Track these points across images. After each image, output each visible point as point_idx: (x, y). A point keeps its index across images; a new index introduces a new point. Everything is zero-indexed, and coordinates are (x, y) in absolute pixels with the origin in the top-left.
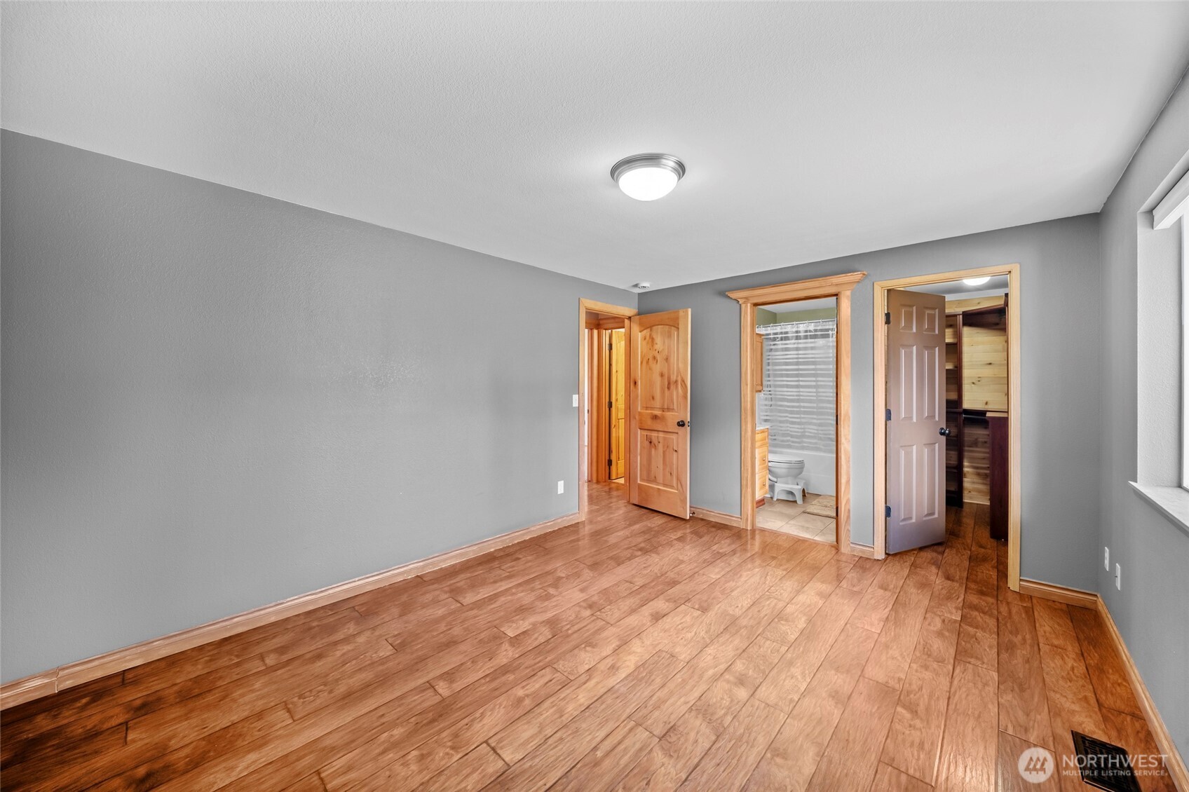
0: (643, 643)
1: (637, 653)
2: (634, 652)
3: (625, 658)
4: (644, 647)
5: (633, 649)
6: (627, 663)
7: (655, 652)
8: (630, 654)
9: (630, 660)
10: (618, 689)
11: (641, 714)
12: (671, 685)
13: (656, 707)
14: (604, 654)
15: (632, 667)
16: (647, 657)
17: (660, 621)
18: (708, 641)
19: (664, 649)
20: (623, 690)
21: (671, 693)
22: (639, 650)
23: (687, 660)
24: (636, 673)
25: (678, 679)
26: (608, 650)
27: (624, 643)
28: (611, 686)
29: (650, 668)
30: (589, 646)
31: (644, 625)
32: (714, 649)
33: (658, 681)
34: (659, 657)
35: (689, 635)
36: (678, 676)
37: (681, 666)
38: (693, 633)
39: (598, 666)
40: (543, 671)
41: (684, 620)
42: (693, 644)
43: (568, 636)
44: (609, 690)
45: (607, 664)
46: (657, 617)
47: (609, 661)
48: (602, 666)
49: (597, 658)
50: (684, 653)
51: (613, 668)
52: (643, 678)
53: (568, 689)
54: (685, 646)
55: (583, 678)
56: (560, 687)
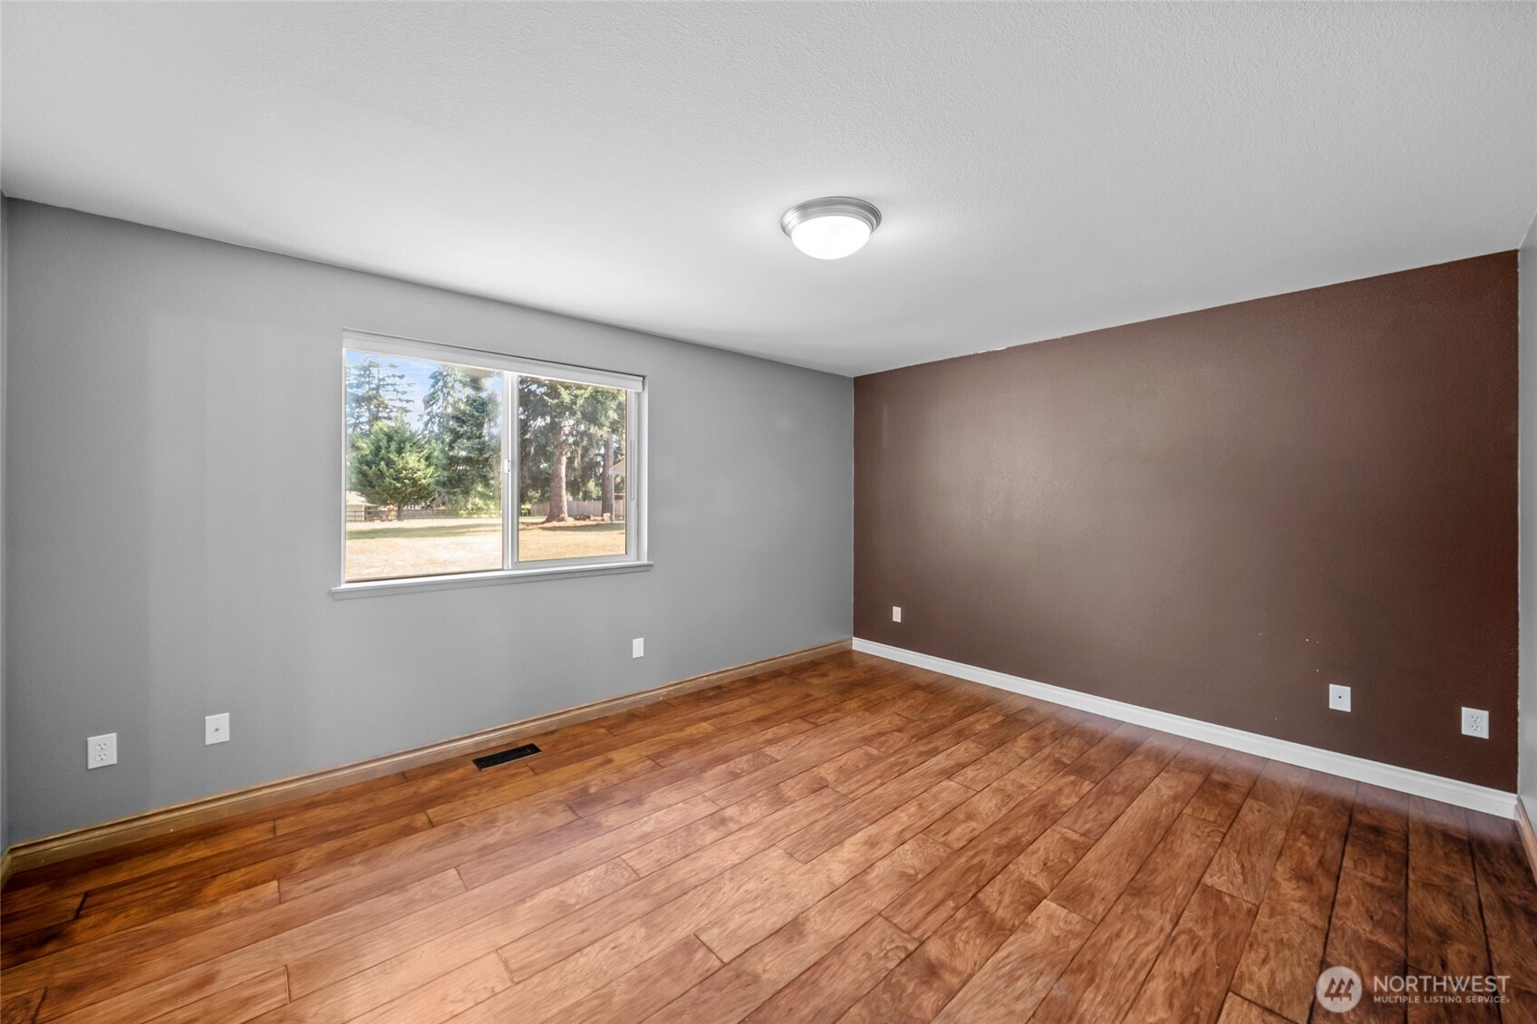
0: (828, 876)
1: (839, 862)
2: (844, 863)
3: (857, 855)
4: (828, 870)
5: (844, 868)
6: (853, 848)
7: (814, 861)
8: (849, 861)
9: (849, 853)
10: (864, 822)
11: (842, 802)
12: (805, 822)
13: (827, 806)
14: (886, 862)
15: (847, 843)
16: (826, 856)
17: (789, 919)
18: (727, 875)
19: (800, 864)
20: (860, 822)
21: (807, 815)
22: (837, 865)
23: (773, 848)
24: (844, 836)
25: (793, 828)
26: (882, 867)
27: (858, 877)
28: (873, 826)
29: (826, 841)
30: (910, 876)
31: (822, 912)
32: (727, 861)
33: (818, 827)
34: (809, 854)
35: (751, 886)
36: (793, 831)
37: (785, 842)
38: (743, 889)
39: (891, 848)
40: (961, 845)
41: (745, 918)
42: (754, 871)
43: (950, 895)
44: (875, 822)
45: (880, 849)
46: (792, 930)
47: (878, 853)
48: (887, 847)
49: (895, 856)
50: (775, 859)
51: (872, 843)
52: (835, 831)
53: (922, 825)
54: (766, 868)
55: (907, 835)
56: (932, 827)
